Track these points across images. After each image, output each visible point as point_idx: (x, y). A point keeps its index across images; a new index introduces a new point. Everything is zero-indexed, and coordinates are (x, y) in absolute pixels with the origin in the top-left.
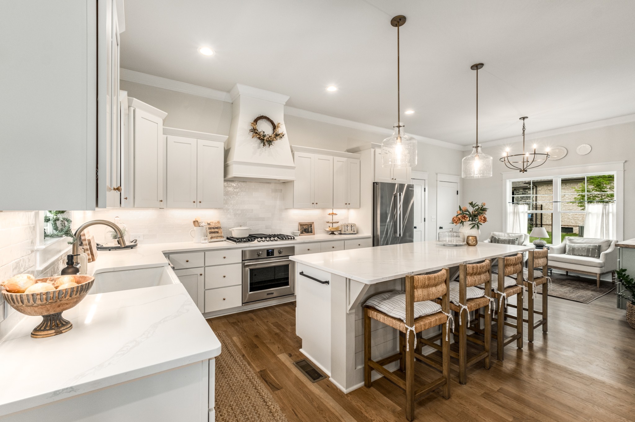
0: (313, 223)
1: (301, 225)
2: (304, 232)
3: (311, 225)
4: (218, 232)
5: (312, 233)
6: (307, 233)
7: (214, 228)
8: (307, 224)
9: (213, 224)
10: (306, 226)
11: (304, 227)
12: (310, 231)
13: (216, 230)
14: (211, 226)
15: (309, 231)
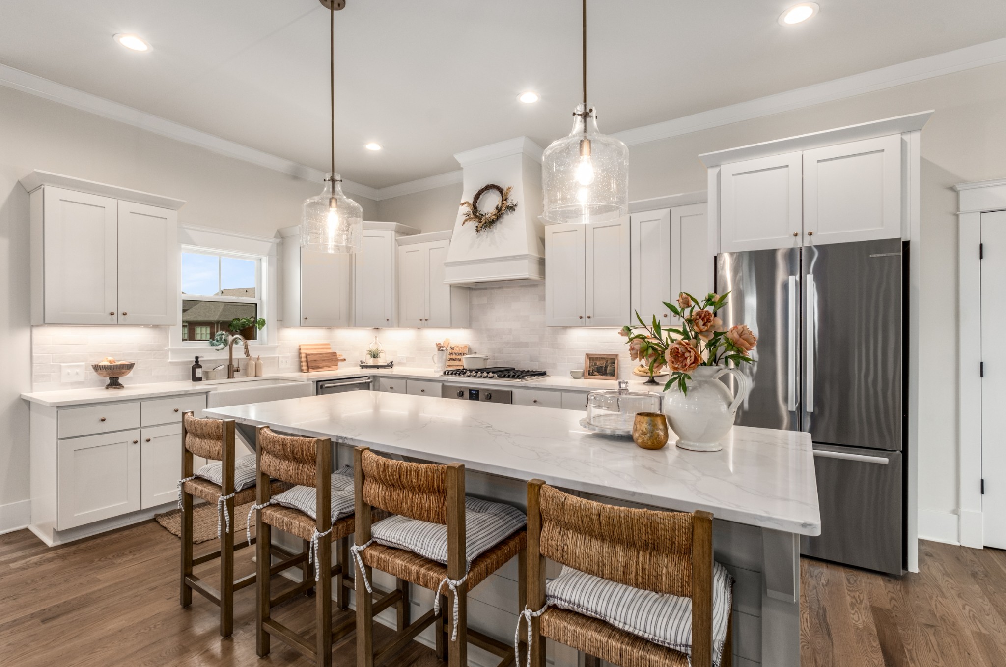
0: (617, 356)
1: (591, 358)
2: (596, 373)
3: (613, 360)
4: (459, 360)
5: (614, 376)
6: (602, 375)
7: (456, 354)
8: (604, 358)
9: (457, 349)
10: (602, 362)
11: (598, 363)
12: (610, 373)
13: (459, 357)
14: (453, 352)
15: (607, 372)
